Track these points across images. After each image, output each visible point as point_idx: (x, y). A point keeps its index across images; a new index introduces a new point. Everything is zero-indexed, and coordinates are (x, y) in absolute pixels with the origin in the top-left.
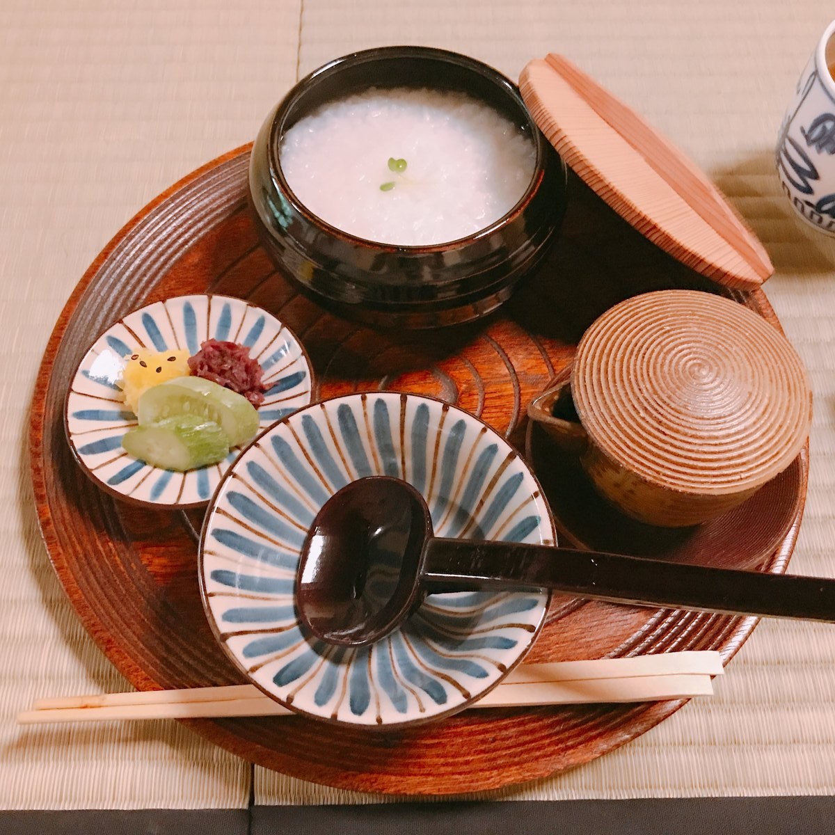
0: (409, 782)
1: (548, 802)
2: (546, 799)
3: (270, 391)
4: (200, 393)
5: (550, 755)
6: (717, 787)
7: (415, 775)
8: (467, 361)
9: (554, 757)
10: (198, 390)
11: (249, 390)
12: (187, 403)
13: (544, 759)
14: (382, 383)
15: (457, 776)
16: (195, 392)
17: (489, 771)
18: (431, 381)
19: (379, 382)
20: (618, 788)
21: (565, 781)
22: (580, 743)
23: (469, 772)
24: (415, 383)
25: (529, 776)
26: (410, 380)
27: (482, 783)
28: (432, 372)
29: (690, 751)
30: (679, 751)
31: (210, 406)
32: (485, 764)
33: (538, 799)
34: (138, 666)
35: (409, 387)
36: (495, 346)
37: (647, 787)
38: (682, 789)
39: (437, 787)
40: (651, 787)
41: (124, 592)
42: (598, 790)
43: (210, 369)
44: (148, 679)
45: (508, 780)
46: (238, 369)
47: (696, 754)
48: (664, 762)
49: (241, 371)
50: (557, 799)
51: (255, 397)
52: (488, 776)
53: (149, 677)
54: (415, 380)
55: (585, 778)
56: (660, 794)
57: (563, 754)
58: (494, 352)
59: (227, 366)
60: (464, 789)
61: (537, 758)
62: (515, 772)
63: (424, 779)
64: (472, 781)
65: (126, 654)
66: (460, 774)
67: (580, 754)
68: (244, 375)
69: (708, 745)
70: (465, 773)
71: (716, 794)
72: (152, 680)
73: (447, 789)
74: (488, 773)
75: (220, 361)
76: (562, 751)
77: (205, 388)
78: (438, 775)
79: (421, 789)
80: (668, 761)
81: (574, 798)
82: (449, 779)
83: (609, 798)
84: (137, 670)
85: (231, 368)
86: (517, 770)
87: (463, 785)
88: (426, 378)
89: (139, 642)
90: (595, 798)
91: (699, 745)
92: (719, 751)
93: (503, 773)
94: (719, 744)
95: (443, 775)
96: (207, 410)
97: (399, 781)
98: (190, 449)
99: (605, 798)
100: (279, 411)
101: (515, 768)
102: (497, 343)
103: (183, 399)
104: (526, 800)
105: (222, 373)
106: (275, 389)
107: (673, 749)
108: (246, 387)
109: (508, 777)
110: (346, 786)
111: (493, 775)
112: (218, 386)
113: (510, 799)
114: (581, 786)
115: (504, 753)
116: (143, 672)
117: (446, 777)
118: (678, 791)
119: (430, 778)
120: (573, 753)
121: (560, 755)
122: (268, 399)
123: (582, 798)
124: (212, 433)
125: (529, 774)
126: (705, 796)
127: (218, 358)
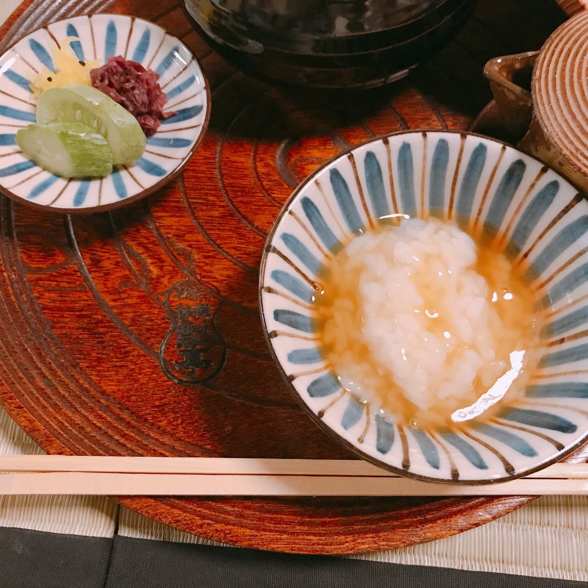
0: (263, 537)
1: (400, 565)
2: (398, 562)
3: (169, 120)
4: (91, 102)
5: (408, 527)
6: (570, 571)
7: (270, 531)
8: (368, 130)
9: (411, 529)
10: (89, 100)
11: (147, 113)
12: (79, 111)
13: (400, 530)
14: (283, 145)
15: (311, 537)
16: (87, 102)
17: (344, 535)
18: (331, 147)
19: (279, 145)
20: (470, 559)
21: (419, 548)
22: (440, 518)
23: (324, 535)
24: (315, 148)
25: (383, 545)
26: (311, 145)
27: (336, 547)
28: (333, 139)
29: (547, 531)
30: (535, 531)
31: (99, 117)
32: (341, 528)
33: (390, 562)
34: (13, 394)
35: (309, 151)
36: (398, 118)
37: (499, 562)
38: (535, 568)
39: (290, 546)
40: (503, 562)
41: (12, 321)
42: (450, 558)
43: (111, 85)
44: (22, 408)
45: (363, 546)
46: (140, 91)
47: (552, 535)
48: (519, 538)
49: (143, 93)
50: (409, 564)
51: (151, 122)
52: (342, 541)
53: (22, 406)
54: (315, 145)
55: (439, 546)
56: (511, 570)
57: (420, 526)
58: (397, 124)
59: (128, 86)
60: (317, 551)
61: (394, 528)
62: (371, 539)
63: (279, 537)
64: (326, 544)
65: (3, 382)
66: (315, 535)
67: (438, 529)
68: (145, 98)
69: (565, 528)
70: (320, 535)
71: (567, 577)
72: (25, 409)
73: (299, 549)
74: (343, 537)
75: (122, 79)
76: (421, 523)
77: (98, 99)
78: (292, 534)
79: (274, 546)
80: (523, 538)
81: (426, 565)
82: (304, 539)
83: (460, 568)
84: (11, 398)
85: (133, 88)
86: (373, 537)
87: (316, 547)
88: (327, 144)
89: (18, 371)
90: (446, 566)
91: (556, 527)
92: (576, 535)
93: (357, 539)
94: (577, 528)
95: (298, 534)
96: (96, 122)
97: (253, 535)
98: (73, 156)
99: (456, 568)
100: (170, 139)
101: (371, 535)
102: (400, 116)
103: (76, 106)
104: (379, 561)
105: (122, 91)
106: (173, 119)
107: (529, 527)
108: (144, 110)
109: (363, 543)
110: (201, 534)
111: (348, 540)
112: (111, 100)
113: (363, 558)
114: (435, 554)
115: (362, 518)
116: (17, 400)
117: (301, 537)
118: (531, 569)
119: (284, 536)
120: (431, 527)
121: (417, 527)
122: (163, 127)
123: (434, 565)
124: (97, 145)
125: (385, 543)
126: (557, 577)
127: (122, 75)
